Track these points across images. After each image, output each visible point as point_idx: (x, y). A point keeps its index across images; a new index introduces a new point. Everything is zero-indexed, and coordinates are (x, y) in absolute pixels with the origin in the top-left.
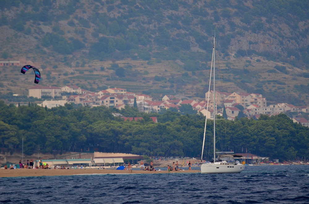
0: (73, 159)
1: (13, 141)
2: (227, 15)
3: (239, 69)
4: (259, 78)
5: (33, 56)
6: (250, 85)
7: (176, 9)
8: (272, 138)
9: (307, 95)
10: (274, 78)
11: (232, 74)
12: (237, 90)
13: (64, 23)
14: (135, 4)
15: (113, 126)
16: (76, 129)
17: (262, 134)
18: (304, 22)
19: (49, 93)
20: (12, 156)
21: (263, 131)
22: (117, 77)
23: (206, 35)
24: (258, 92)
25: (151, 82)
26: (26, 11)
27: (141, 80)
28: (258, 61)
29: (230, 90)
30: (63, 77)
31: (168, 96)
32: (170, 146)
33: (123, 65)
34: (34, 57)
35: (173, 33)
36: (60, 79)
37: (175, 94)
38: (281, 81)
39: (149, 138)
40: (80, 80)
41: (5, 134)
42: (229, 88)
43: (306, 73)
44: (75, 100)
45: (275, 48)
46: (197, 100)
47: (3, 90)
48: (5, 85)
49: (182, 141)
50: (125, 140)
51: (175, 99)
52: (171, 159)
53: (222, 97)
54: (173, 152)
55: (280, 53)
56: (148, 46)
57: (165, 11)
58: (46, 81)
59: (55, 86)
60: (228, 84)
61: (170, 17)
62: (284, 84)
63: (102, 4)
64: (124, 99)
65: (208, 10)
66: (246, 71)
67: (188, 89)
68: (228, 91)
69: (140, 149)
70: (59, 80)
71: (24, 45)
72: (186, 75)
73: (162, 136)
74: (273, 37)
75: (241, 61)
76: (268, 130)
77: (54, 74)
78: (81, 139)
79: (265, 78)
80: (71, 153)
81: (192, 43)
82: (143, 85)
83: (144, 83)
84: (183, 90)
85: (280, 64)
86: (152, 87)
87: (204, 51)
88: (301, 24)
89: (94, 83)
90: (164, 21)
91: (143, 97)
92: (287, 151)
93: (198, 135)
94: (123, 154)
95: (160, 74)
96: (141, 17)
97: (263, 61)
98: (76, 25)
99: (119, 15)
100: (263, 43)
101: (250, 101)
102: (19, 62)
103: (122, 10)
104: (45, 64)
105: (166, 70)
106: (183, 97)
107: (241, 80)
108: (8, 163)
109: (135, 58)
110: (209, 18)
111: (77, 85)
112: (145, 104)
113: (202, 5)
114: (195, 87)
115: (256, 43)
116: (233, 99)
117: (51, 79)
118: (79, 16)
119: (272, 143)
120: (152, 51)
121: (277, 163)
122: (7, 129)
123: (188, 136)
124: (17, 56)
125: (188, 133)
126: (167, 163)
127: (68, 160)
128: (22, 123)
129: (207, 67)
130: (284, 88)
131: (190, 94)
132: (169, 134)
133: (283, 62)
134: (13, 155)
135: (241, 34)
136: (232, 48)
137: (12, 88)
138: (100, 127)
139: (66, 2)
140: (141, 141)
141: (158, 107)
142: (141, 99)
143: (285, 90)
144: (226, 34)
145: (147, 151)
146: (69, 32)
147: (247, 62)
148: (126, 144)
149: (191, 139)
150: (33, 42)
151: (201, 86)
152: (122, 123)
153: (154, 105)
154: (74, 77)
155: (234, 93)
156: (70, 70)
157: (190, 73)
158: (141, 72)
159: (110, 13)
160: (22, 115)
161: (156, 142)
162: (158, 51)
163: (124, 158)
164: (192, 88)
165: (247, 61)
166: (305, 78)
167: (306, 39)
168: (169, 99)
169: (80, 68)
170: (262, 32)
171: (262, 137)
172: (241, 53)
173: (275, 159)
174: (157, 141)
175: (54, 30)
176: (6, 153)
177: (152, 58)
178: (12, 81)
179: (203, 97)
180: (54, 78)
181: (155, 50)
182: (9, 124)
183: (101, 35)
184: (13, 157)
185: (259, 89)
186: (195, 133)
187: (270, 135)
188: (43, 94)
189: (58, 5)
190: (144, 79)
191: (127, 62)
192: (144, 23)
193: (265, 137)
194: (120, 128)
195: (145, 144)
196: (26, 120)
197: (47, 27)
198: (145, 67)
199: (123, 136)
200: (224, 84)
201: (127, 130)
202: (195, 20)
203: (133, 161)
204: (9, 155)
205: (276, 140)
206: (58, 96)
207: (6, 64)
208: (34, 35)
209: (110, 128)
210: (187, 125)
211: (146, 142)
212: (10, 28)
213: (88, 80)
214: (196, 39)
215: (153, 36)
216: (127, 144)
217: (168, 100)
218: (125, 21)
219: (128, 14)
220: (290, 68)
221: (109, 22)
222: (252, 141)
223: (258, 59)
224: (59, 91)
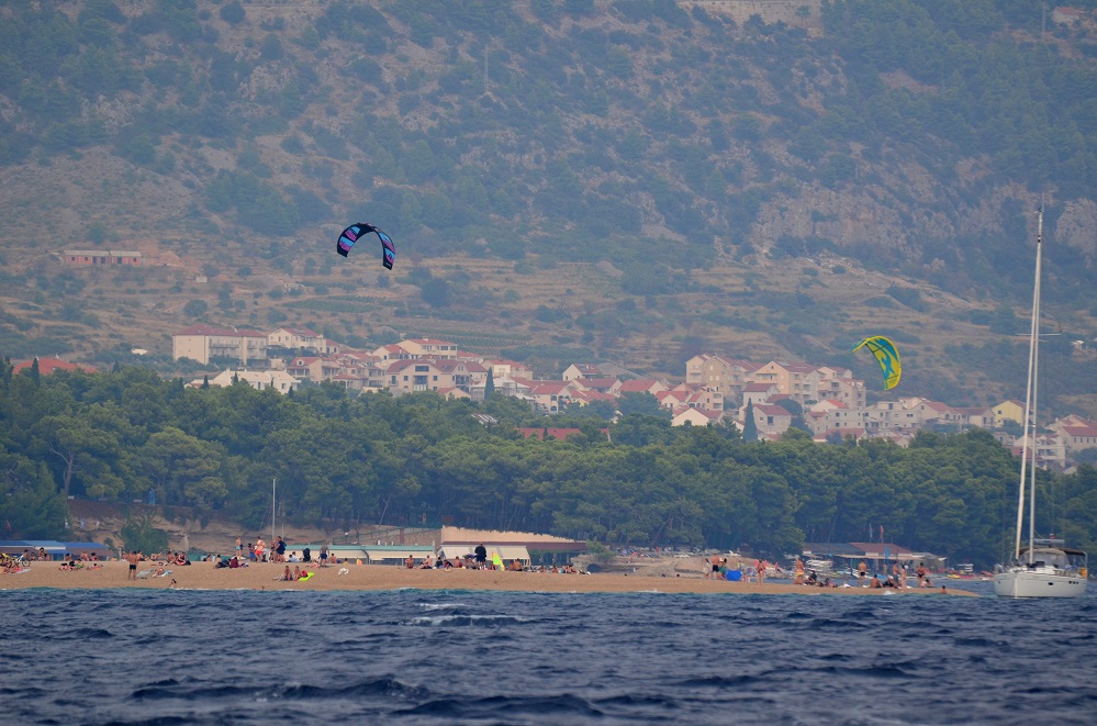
0: (382, 545)
1: (211, 486)
2: (749, 134)
3: (784, 293)
4: (843, 321)
5: (179, 238)
6: (815, 342)
7: (600, 110)
8: (955, 501)
9: (982, 374)
10: (886, 322)
11: (762, 308)
12: (778, 355)
13: (270, 142)
14: (481, 93)
15: (495, 452)
16: (391, 458)
17: (927, 487)
18: (972, 160)
19: (233, 349)
20: (205, 531)
21: (929, 479)
22: (427, 306)
23: (687, 190)
24: (840, 363)
25: (527, 324)
26: (159, 106)
27: (497, 318)
28: (838, 270)
29: (759, 355)
30: (265, 302)
31: (579, 368)
32: (665, 517)
33: (444, 271)
34: (181, 242)
35: (591, 181)
36: (257, 307)
37: (598, 362)
38: (906, 332)
39: (604, 492)
40: (318, 312)
41: (187, 467)
42: (754, 347)
43: (977, 311)
44: (308, 370)
45: (889, 235)
46: (665, 380)
47: (97, 335)
48: (103, 320)
49: (700, 502)
50: (531, 493)
51: (599, 376)
52: (668, 555)
53: (736, 374)
54: (672, 533)
55: (902, 249)
56: (517, 218)
57: (567, 116)
58: (217, 314)
59: (247, 327)
60: (752, 336)
61: (583, 136)
62: (916, 341)
63: (385, 90)
64: (456, 372)
65: (692, 115)
66: (804, 301)
67: (633, 349)
68: (752, 357)
69: (578, 522)
70: (255, 310)
71: (154, 204)
72: (628, 306)
73: (644, 486)
74: (884, 203)
75: (789, 269)
76: (943, 477)
77: (239, 292)
78: (405, 487)
79: (861, 322)
80: (374, 529)
81: (646, 213)
82: (504, 332)
83: (505, 326)
84: (619, 350)
85: (902, 283)
86: (529, 338)
87: (681, 238)
88: (964, 165)
89: (359, 322)
90: (564, 146)
91: (507, 368)
92: (998, 541)
93: (748, 487)
94: (525, 534)
95: (552, 301)
96: (499, 132)
97: (854, 271)
98: (308, 150)
99: (435, 124)
100: (853, 217)
101: (817, 389)
102: (137, 254)
103: (441, 111)
104: (214, 263)
105: (569, 290)
106: (622, 372)
107: (788, 326)
108: (193, 550)
109: (477, 253)
110: (697, 140)
111: (310, 326)
112: (517, 389)
113: (675, 101)
114: (655, 341)
115: (833, 218)
116: (768, 381)
117: (231, 306)
118: (315, 122)
119: (956, 516)
120: (530, 234)
121: (967, 574)
122: (195, 454)
123: (716, 487)
124: (133, 236)
125: (717, 478)
126: (656, 565)
127: (368, 547)
128: (234, 437)
129: (691, 284)
130: (916, 354)
131: (642, 363)
132: (663, 480)
133: (910, 276)
134: (208, 529)
135: (788, 190)
136: (761, 229)
137: (124, 330)
138: (460, 453)
139: (279, 82)
140: (580, 497)
141: (554, 398)
142: (503, 373)
143: (919, 360)
144: (746, 188)
145: (598, 528)
146: (285, 170)
147: (805, 273)
148: (533, 505)
149: (726, 496)
150: (180, 196)
151: (673, 340)
152: (522, 445)
153: (541, 392)
154: (299, 304)
155: (772, 363)
156: (288, 283)
157: (638, 300)
158: (496, 294)
159: (406, 117)
160: (235, 412)
161: (626, 503)
162: (546, 234)
163: (529, 545)
164: (647, 346)
165: (807, 271)
166: (975, 326)
167: (977, 211)
168: (581, 377)
169: (317, 278)
170: (850, 186)
171: (928, 497)
172: (788, 247)
173: (961, 563)
174: (628, 499)
175: (242, 162)
176: (188, 521)
177: (528, 254)
178: (120, 310)
179: (679, 372)
180: (242, 305)
181: (536, 229)
182: (200, 437)
183: (379, 183)
184: (206, 534)
185: (842, 352)
186: (737, 479)
187: (951, 490)
188: (214, 352)
189: (254, 91)
190: (504, 314)
191: (454, 264)
192: (506, 150)
193: (935, 496)
194: (520, 458)
195: (591, 508)
196: (246, 428)
197: (223, 153)
198: (507, 280)
199: (527, 480)
200: (738, 337)
201: (539, 464)
202: (656, 146)
203: (555, 555)
204: (198, 529)
205: (966, 507)
206: (258, 358)
207: (99, 260)
208: (183, 177)
209: (488, 459)
210: (714, 455)
211: (594, 501)
212: (113, 153)
213: (340, 314)
214: (656, 203)
215: (532, 188)
216: (537, 505)
217: (578, 379)
218: (452, 142)
219: (459, 121)
220: (930, 295)
221: (404, 144)
222: (899, 507)
223: (838, 267)
224: (262, 343)
